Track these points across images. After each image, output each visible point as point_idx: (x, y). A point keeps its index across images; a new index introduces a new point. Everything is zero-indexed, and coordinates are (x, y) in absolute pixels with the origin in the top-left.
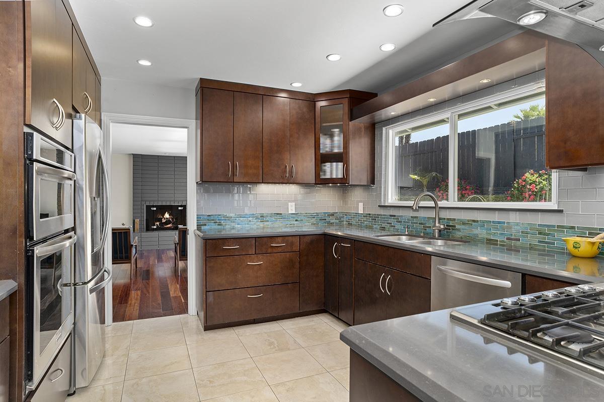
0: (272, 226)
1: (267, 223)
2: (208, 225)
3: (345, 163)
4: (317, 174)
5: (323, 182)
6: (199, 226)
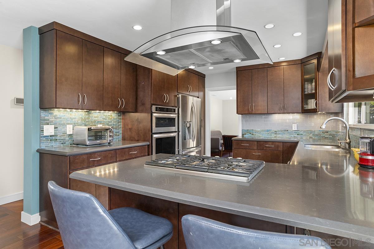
0: (282, 137)
1: (279, 135)
2: (247, 135)
3: (316, 99)
4: (302, 107)
5: (306, 112)
6: (243, 135)
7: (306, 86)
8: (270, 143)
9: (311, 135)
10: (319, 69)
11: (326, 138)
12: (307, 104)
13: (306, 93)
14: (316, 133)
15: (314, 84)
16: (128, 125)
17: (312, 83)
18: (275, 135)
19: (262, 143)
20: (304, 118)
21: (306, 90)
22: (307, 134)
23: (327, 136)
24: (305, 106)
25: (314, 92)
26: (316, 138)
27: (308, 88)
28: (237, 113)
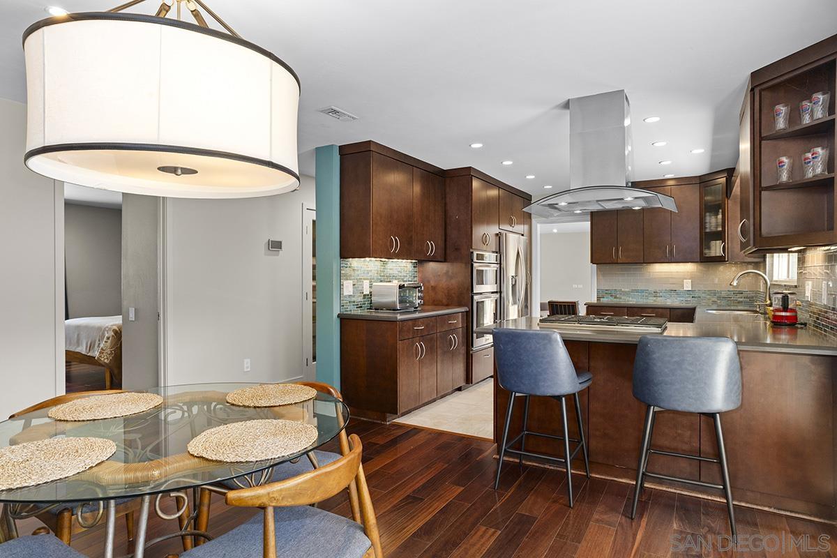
1: (662, 298)
2: (607, 298)
3: (724, 241)
4: (701, 253)
5: (707, 261)
6: (598, 298)
7: (708, 219)
8: (650, 310)
9: (715, 299)
10: (728, 195)
11: (739, 302)
12: (709, 248)
13: (708, 230)
14: (724, 294)
15: (720, 216)
16: (429, 282)
17: (718, 214)
18: (655, 298)
19: (636, 310)
20: (704, 269)
21: (708, 226)
22: (708, 297)
23: (741, 299)
24: (706, 251)
25: (720, 229)
26: (724, 302)
27: (710, 223)
28: (592, 262)
